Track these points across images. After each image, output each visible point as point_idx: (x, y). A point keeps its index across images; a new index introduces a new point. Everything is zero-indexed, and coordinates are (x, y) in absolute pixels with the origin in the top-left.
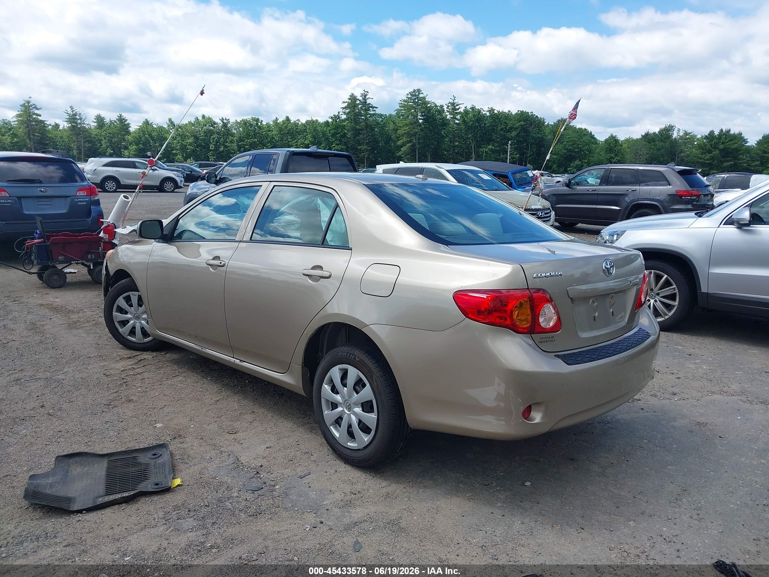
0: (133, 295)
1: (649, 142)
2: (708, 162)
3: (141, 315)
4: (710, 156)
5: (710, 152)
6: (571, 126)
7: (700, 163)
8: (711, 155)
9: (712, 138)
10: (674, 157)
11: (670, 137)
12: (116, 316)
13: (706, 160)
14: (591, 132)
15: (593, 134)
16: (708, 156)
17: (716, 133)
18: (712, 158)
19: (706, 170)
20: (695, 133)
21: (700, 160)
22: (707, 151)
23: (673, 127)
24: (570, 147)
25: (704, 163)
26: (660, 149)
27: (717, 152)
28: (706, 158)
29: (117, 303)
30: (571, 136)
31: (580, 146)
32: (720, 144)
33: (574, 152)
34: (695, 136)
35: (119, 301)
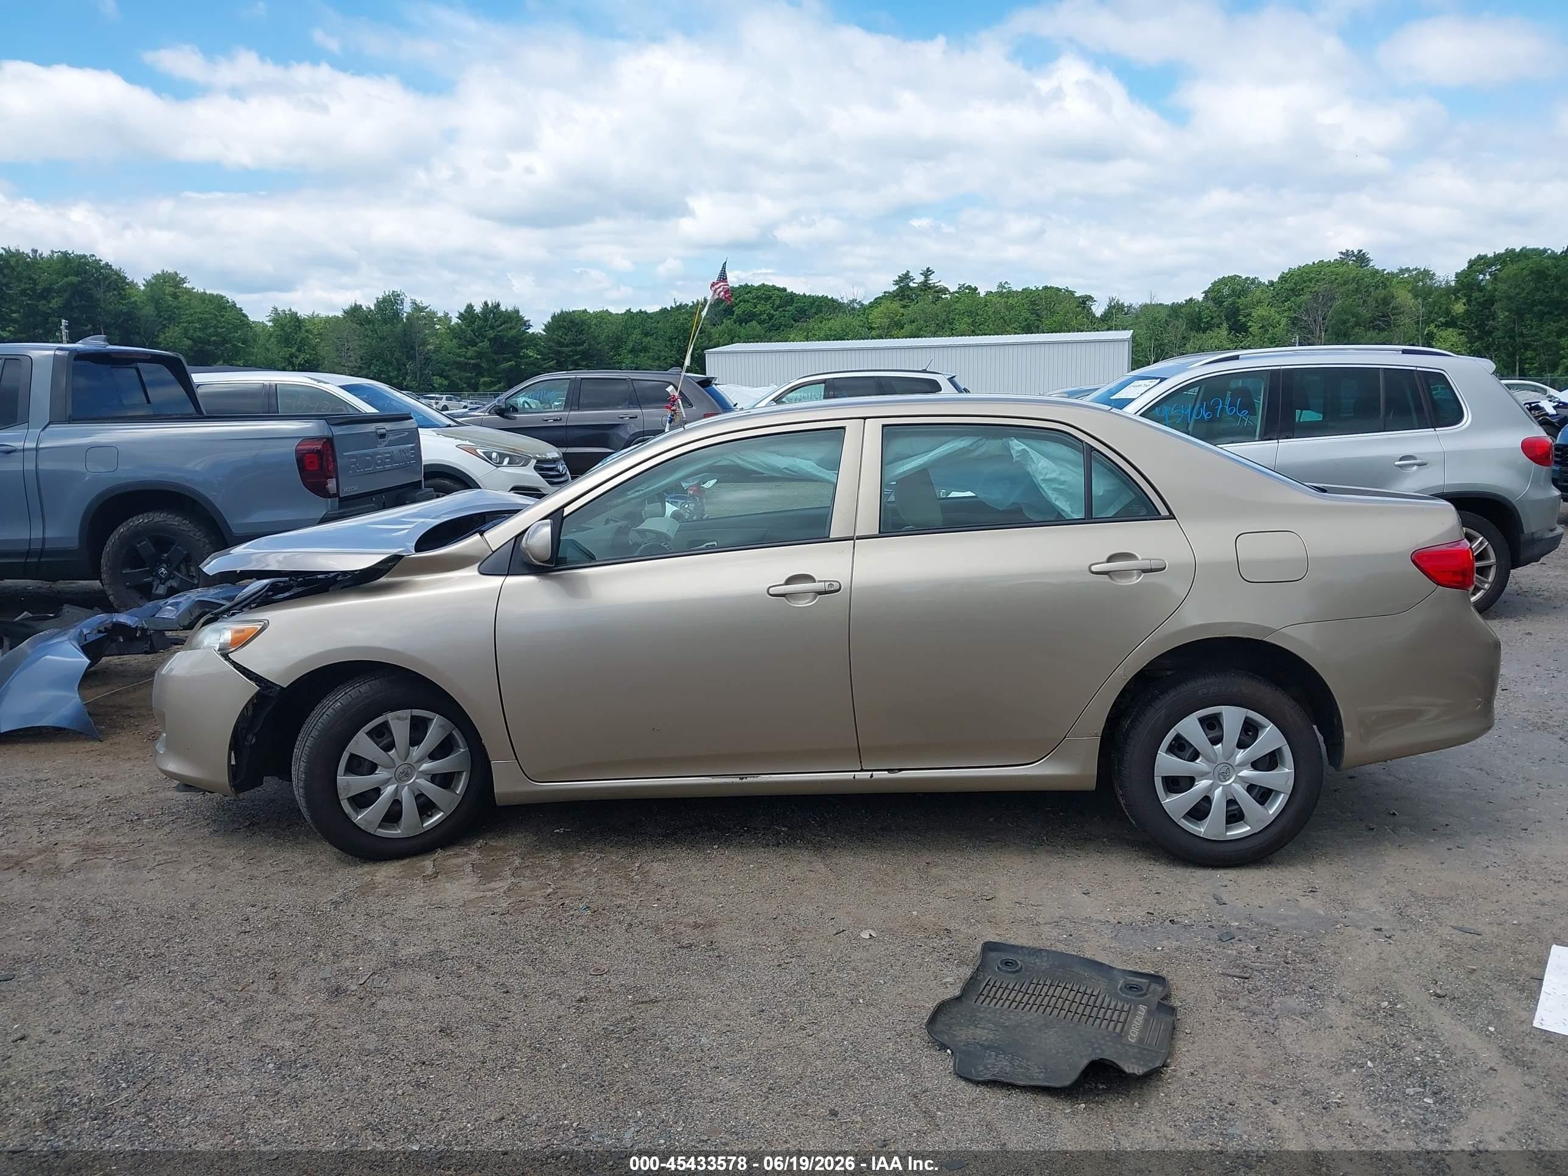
0: (398, 718)
1: (362, 324)
2: (472, 361)
3: (415, 765)
4: (475, 351)
5: (473, 344)
6: (186, 288)
7: (459, 363)
8: (475, 348)
9: (472, 317)
10: (412, 352)
11: (397, 314)
12: (348, 784)
13: (469, 359)
14: (234, 302)
15: (238, 306)
16: (471, 351)
17: (478, 309)
18: (480, 355)
19: (471, 378)
20: (433, 308)
21: (458, 359)
22: (467, 341)
23: (399, 295)
24: (198, 334)
25: (467, 364)
26: (384, 338)
27: (486, 343)
28: (469, 354)
29: (352, 748)
30: (197, 310)
31: (219, 330)
32: (487, 329)
33: (209, 343)
34: (434, 313)
35: (357, 742)
